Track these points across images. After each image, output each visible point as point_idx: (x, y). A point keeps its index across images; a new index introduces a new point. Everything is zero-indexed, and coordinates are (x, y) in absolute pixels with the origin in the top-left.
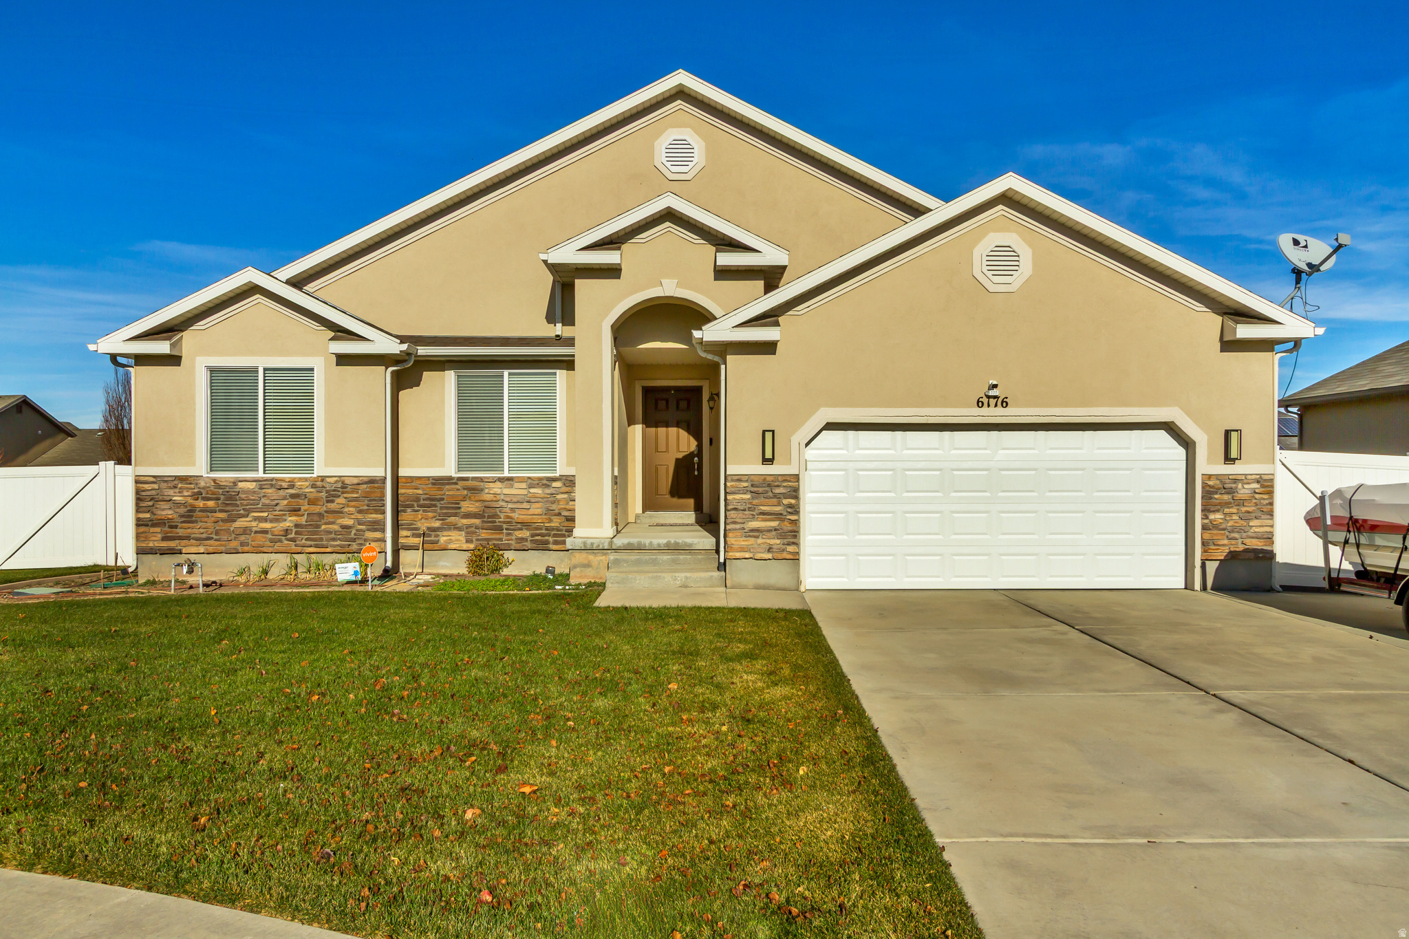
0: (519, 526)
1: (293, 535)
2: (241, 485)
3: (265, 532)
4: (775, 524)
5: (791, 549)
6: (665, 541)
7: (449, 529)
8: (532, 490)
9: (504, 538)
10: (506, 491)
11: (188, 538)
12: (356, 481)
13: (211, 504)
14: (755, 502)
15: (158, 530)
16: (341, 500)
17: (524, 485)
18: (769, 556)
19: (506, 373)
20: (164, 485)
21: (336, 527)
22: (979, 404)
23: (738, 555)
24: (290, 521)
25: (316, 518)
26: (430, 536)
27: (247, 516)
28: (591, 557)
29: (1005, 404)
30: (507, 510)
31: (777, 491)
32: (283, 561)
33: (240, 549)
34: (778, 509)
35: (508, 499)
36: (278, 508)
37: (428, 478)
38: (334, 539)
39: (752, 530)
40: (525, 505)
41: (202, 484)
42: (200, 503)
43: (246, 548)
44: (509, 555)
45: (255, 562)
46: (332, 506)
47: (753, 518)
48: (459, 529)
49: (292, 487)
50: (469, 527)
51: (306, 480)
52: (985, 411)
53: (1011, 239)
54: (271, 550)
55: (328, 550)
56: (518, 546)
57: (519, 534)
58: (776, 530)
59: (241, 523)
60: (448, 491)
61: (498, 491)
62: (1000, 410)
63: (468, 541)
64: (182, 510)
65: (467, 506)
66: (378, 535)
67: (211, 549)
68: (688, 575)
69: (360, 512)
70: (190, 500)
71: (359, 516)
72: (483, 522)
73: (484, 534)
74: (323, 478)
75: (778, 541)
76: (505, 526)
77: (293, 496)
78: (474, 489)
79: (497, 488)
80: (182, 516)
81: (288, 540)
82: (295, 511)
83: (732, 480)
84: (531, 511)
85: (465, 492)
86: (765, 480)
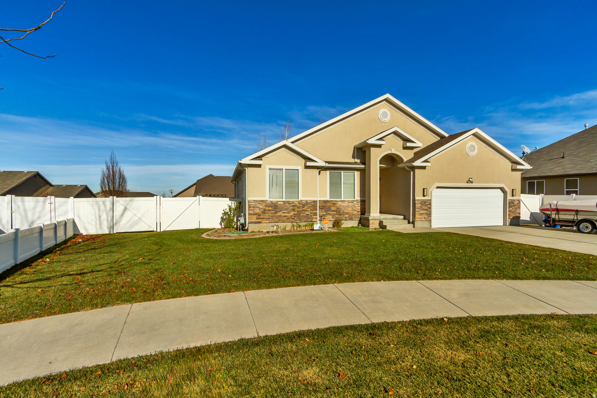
0: (346, 214)
1: (293, 217)
2: (279, 203)
3: (285, 216)
4: (426, 212)
5: (429, 218)
7: (328, 215)
8: (349, 204)
9: (342, 217)
10: (343, 204)
11: (264, 218)
12: (310, 201)
13: (270, 208)
14: (422, 206)
15: (255, 216)
16: (306, 207)
17: (347, 203)
18: (425, 220)
19: (342, 172)
20: (257, 203)
21: (305, 215)
22: (467, 182)
23: (418, 220)
24: (292, 213)
25: (300, 212)
26: (323, 217)
27: (280, 212)
28: (375, 221)
29: (472, 182)
30: (343, 209)
31: (426, 203)
32: (290, 224)
33: (278, 221)
34: (427, 208)
35: (343, 206)
36: (289, 209)
37: (322, 200)
38: (304, 218)
39: (421, 213)
40: (347, 208)
41: (268, 203)
42: (267, 208)
43: (280, 221)
44: (343, 221)
45: (282, 225)
46: (304, 209)
47: (421, 210)
48: (331, 215)
49: (293, 203)
50: (333, 214)
51: (297, 201)
52: (468, 184)
53: (473, 143)
54: (287, 221)
55: (303, 221)
56: (345, 219)
57: (346, 216)
58: (426, 213)
59: (279, 214)
60: (328, 204)
61: (341, 204)
62: (471, 184)
63: (333, 218)
64: (262, 210)
65: (333, 208)
66: (316, 217)
67: (270, 222)
68: (405, 225)
69: (311, 210)
70: (264, 207)
71: (311, 211)
72: (336, 213)
73: (337, 216)
74: (301, 201)
75: (427, 216)
76: (342, 214)
77: (293, 206)
78: (334, 204)
79: (340, 203)
80: (262, 212)
81: (292, 218)
82: (294, 210)
83: (417, 201)
84: (349, 210)
85: (332, 205)
86: (424, 201)
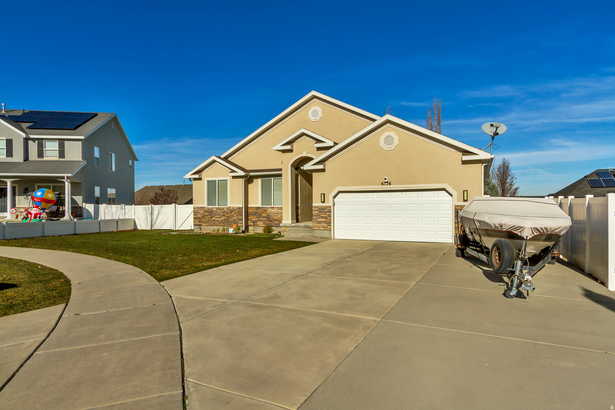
0: (276, 220)
1: (223, 222)
2: (213, 209)
3: (218, 221)
4: (325, 220)
5: (329, 227)
6: (304, 225)
7: (260, 221)
8: (279, 211)
9: (272, 223)
10: (273, 211)
11: (203, 222)
12: (236, 208)
13: (207, 214)
14: (320, 214)
15: (198, 220)
16: (233, 213)
17: (276, 209)
18: (323, 229)
19: (272, 179)
20: (199, 209)
21: (232, 220)
22: (382, 184)
23: (315, 228)
24: (223, 218)
25: (228, 217)
26: (255, 223)
27: (214, 217)
28: (286, 229)
29: (390, 184)
30: (273, 216)
31: (325, 210)
32: (222, 228)
33: (213, 225)
34: (326, 216)
35: (273, 213)
36: (221, 215)
37: (255, 207)
38: (232, 223)
39: (319, 222)
40: (277, 215)
41: (206, 209)
42: (205, 214)
43: (214, 225)
44: (274, 228)
45: (216, 228)
46: (231, 214)
47: (319, 218)
48: (262, 221)
49: (223, 209)
50: (264, 220)
51: (226, 208)
52: (384, 186)
53: (392, 134)
54: (219, 225)
55: (231, 225)
56: (275, 226)
57: (275, 222)
58: (325, 222)
59: (213, 218)
60: (259, 211)
61: (271, 211)
62: (389, 186)
63: (264, 224)
64: (202, 215)
65: (264, 215)
66: (241, 222)
67: (208, 225)
68: (304, 234)
69: (237, 216)
70: (203, 213)
71: (237, 217)
72: (267, 219)
73: (267, 222)
74: (229, 207)
75: (326, 225)
76: (272, 220)
77: (224, 212)
78: (265, 210)
79: (270, 210)
80: (202, 217)
81: (223, 223)
82: (224, 215)
83: (314, 208)
84: (278, 216)
85: (263, 211)
86: (322, 207)
